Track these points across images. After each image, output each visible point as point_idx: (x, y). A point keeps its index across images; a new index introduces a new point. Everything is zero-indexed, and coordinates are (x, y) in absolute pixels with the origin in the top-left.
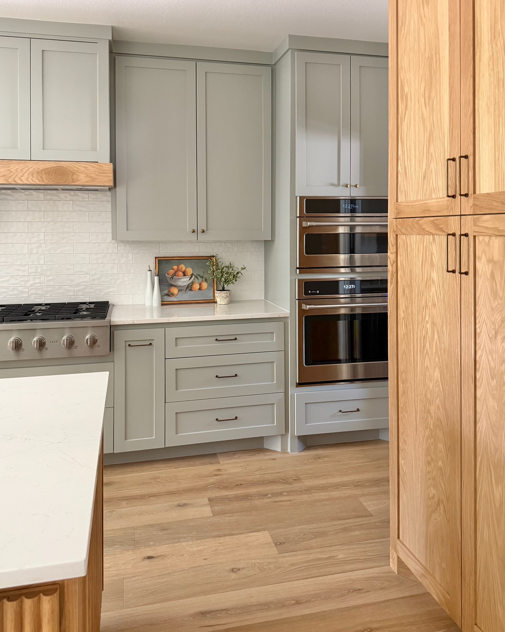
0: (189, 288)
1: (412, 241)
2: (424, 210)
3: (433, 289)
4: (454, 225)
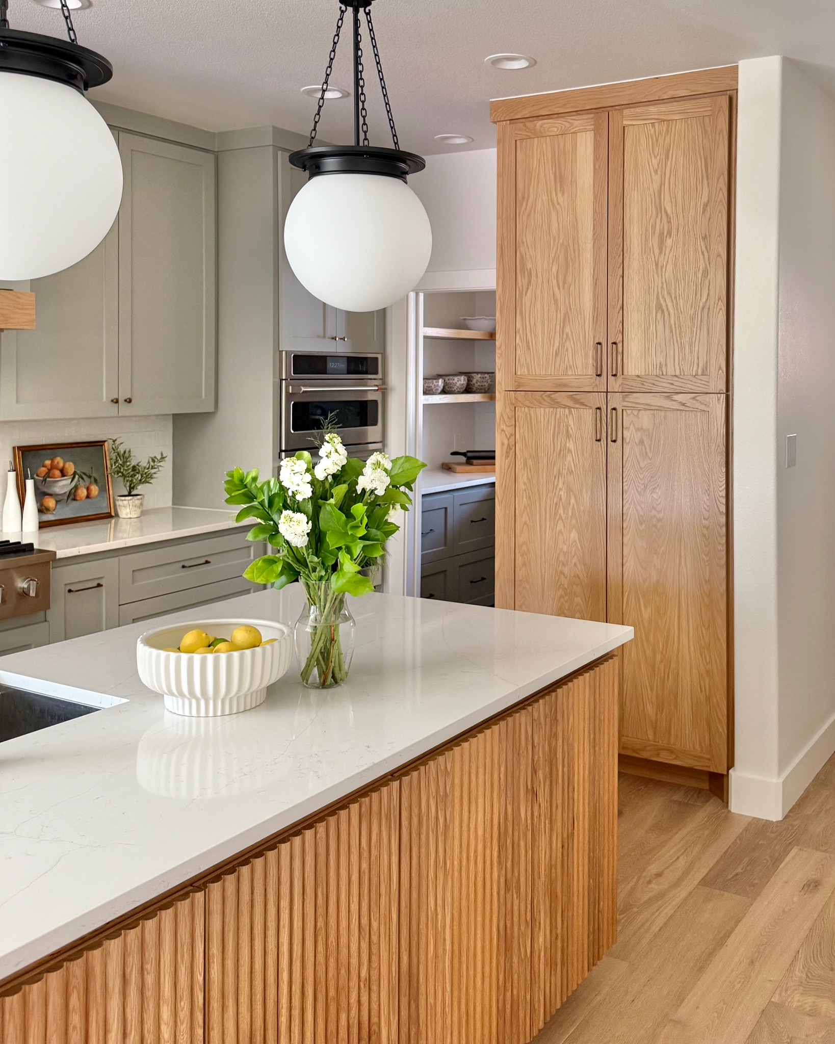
0: (72, 497)
1: (539, 413)
2: (559, 385)
3: (569, 458)
4: (599, 400)
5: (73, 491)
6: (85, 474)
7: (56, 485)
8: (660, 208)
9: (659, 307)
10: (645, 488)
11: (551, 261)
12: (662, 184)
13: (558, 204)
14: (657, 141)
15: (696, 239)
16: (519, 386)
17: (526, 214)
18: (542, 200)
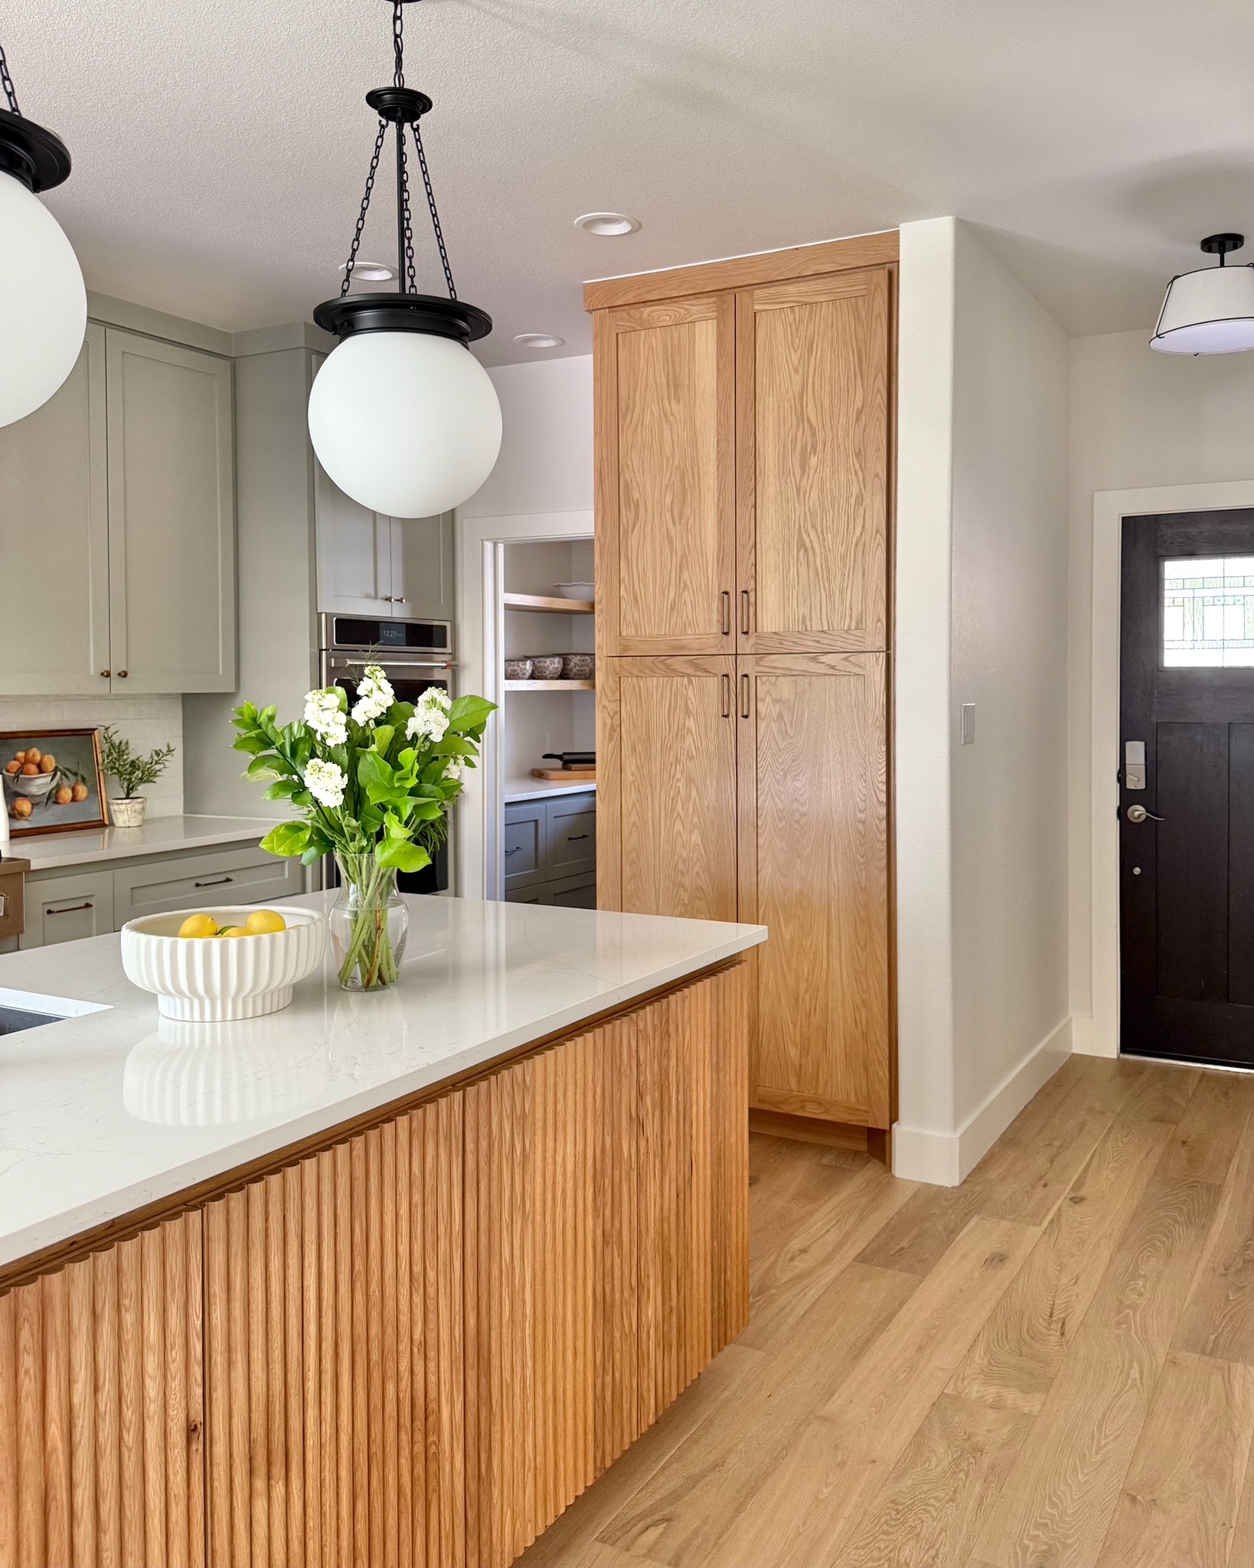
0: (53, 799)
1: (650, 684)
2: (675, 648)
3: (689, 740)
4: (725, 665)
5: (54, 791)
6: (69, 770)
7: (32, 783)
8: (801, 417)
9: (801, 544)
10: (785, 776)
11: (664, 488)
12: (804, 387)
13: (672, 414)
14: (797, 330)
15: (848, 456)
16: (625, 650)
17: (631, 428)
18: (651, 410)
